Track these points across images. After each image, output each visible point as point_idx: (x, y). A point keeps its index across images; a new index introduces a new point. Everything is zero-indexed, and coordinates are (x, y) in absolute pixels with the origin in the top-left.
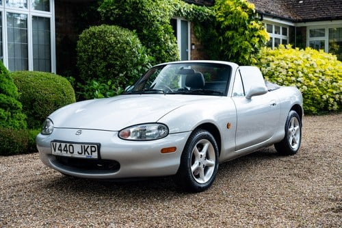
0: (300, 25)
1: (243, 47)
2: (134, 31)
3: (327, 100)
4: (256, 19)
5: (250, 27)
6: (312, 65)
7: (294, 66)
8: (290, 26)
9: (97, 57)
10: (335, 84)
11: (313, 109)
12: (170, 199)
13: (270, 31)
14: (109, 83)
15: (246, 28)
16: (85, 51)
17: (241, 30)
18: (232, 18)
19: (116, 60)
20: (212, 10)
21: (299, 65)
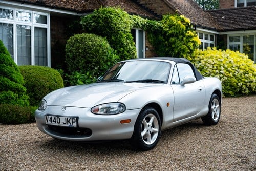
0: (222, 33)
1: (182, 49)
2: (106, 38)
3: (241, 87)
4: (191, 29)
5: (187, 35)
6: (230, 62)
7: (218, 63)
8: (216, 35)
9: (79, 55)
10: (246, 75)
11: (231, 92)
12: (127, 156)
13: (201, 38)
14: (88, 74)
15: (184, 36)
16: (71, 51)
17: (181, 37)
18: (174, 29)
19: (93, 58)
20: (161, 23)
21: (221, 62)
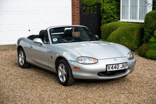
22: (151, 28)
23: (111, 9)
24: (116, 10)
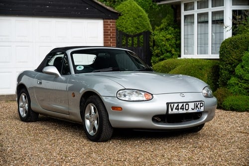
22: (230, 64)
23: (167, 40)
24: (174, 41)
